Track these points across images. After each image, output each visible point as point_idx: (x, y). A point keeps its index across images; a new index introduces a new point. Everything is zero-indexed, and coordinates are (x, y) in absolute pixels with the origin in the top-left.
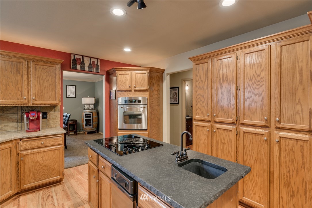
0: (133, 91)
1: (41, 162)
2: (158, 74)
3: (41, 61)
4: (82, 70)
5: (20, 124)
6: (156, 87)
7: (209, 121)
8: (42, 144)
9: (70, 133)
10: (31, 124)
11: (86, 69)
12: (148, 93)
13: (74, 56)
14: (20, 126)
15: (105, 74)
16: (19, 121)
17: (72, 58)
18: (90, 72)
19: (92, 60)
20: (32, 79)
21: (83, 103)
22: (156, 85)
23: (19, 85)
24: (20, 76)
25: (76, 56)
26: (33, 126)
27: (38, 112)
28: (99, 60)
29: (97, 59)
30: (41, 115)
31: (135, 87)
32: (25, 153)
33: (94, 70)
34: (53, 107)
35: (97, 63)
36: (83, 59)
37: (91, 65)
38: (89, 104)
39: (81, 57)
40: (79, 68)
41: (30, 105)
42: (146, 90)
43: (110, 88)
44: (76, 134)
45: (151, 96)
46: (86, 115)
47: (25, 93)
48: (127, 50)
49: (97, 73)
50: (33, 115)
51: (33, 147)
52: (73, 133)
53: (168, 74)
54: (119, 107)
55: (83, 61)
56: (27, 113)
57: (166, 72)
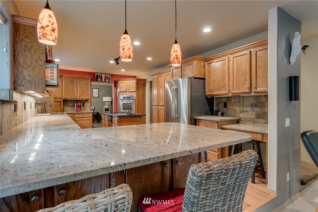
0: (128, 92)
1: (83, 124)
2: (143, 82)
3: (82, 78)
4: (101, 81)
5: (73, 108)
6: (141, 90)
7: (157, 106)
8: (83, 116)
9: (95, 122)
10: (78, 108)
11: (103, 80)
12: (136, 93)
13: (97, 74)
14: (73, 109)
15: (114, 82)
16: (73, 107)
17: (96, 75)
18: (105, 82)
19: (106, 75)
20: (78, 87)
21: (103, 101)
22: (141, 88)
23: (73, 90)
24: (74, 86)
25: (98, 74)
26: (79, 109)
27: (81, 103)
28: (110, 75)
29: (109, 74)
30: (82, 104)
31: (129, 90)
32: (77, 119)
33: (107, 80)
34: (87, 100)
35: (109, 76)
36: (101, 75)
37: (106, 78)
38: (107, 102)
39: (100, 74)
40: (100, 80)
41: (78, 99)
42: (134, 92)
43: (117, 90)
44: (99, 123)
45: (137, 94)
46: (105, 109)
47: (76, 94)
48: (123, 70)
49: (109, 82)
50: (79, 104)
51: (80, 117)
52: (97, 122)
53: (148, 82)
54: (120, 100)
55: (101, 76)
56: (76, 103)
57: (147, 81)
